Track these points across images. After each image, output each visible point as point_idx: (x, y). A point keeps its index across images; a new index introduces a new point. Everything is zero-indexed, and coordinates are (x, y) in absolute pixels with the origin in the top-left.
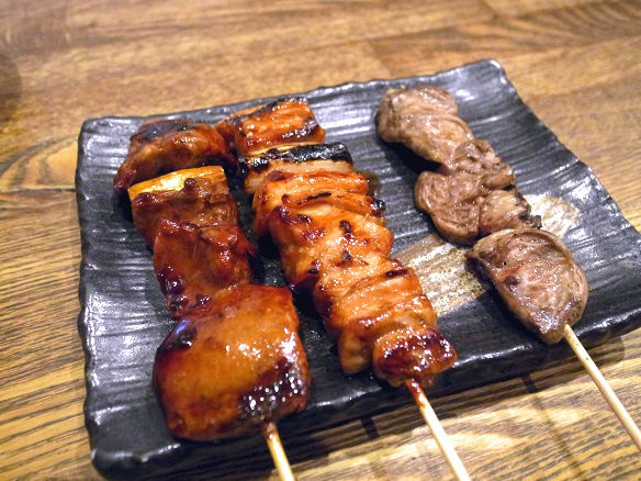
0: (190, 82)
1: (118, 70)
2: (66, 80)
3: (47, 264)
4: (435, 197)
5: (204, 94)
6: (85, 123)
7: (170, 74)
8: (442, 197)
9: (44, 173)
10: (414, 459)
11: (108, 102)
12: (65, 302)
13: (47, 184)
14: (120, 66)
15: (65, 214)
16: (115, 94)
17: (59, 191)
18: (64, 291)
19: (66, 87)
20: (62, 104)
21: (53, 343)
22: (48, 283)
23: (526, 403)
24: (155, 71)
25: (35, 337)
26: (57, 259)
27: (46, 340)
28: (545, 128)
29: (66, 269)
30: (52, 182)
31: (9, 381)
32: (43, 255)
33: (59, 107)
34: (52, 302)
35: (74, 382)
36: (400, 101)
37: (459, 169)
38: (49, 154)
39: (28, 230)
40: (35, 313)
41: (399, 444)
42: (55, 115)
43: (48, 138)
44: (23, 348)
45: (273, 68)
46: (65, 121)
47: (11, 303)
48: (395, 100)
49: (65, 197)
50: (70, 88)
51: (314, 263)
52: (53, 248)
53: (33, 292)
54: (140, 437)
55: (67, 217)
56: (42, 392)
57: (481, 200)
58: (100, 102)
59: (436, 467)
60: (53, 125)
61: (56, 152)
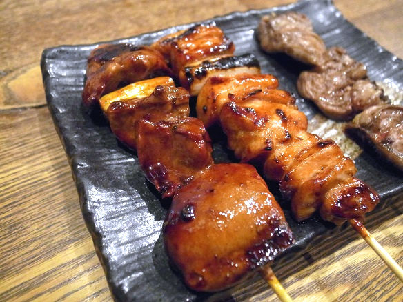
0: (107, 19)
1: (48, 13)
2: (7, 23)
3: (31, 167)
4: (315, 89)
5: (120, 28)
6: (45, 51)
7: (89, 15)
8: (320, 89)
9: (8, 95)
10: (341, 272)
11: (46, 38)
12: (53, 196)
13: (13, 104)
14: (48, 10)
15: (35, 126)
16: (50, 31)
17: (25, 109)
18: (50, 187)
19: (8, 28)
20: (9, 41)
21: (53, 229)
22: (36, 182)
23: (397, 223)
24: (76, 13)
25: (36, 227)
26: (37, 162)
27: (46, 228)
28: (369, 38)
29: (47, 169)
30: (16, 102)
31: (24, 266)
32: (25, 161)
33: (6, 44)
34: (44, 197)
35: (80, 258)
36: (276, 23)
37: (330, 68)
38: (9, 81)
39: (7, 142)
40: (32, 207)
41: (329, 264)
42: (5, 50)
43: (4, 68)
44: (29, 237)
45: (165, 8)
46: (15, 54)
47: (8, 202)
48: (273, 23)
49: (32, 113)
50: (12, 28)
51: (266, 143)
52: (33, 154)
53: (24, 191)
54: (163, 296)
55: (37, 129)
56: (55, 270)
57: (349, 88)
58: (41, 38)
59: (356, 276)
60: (5, 58)
61: (14, 78)
